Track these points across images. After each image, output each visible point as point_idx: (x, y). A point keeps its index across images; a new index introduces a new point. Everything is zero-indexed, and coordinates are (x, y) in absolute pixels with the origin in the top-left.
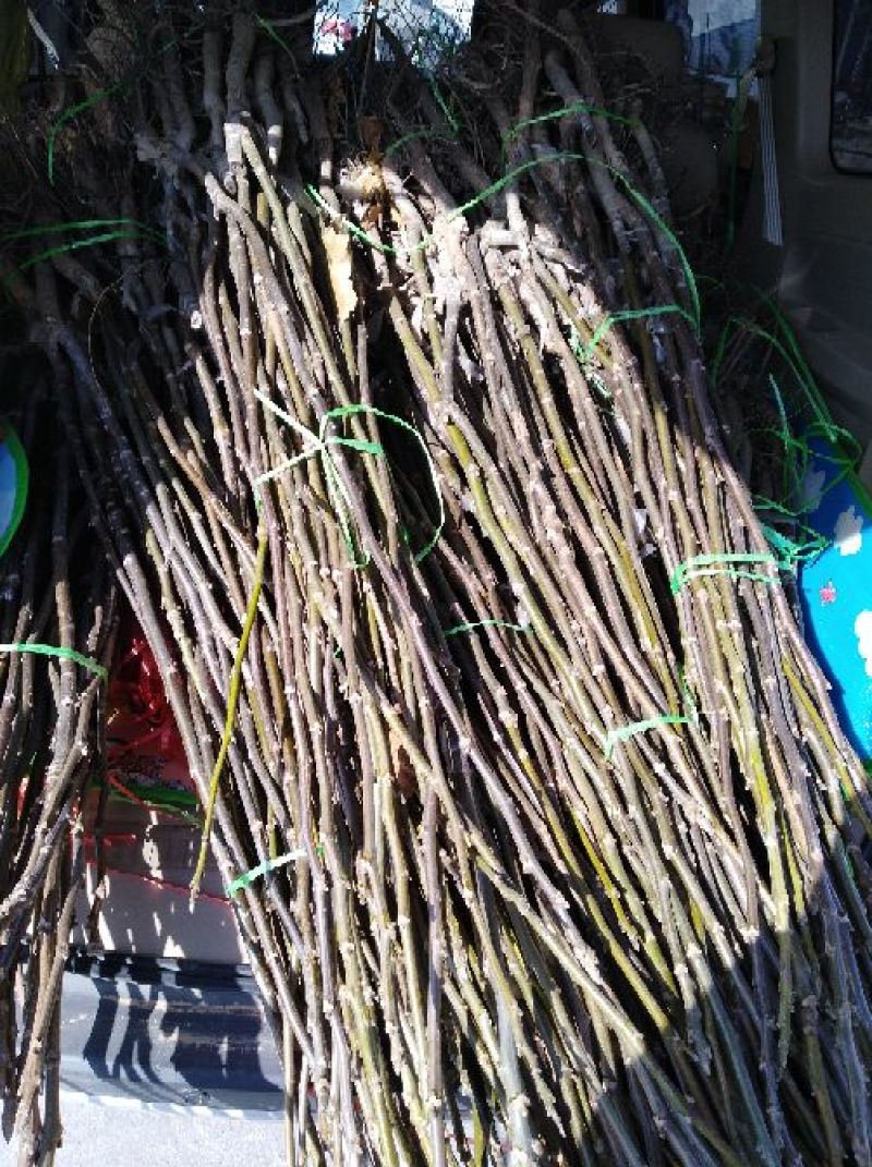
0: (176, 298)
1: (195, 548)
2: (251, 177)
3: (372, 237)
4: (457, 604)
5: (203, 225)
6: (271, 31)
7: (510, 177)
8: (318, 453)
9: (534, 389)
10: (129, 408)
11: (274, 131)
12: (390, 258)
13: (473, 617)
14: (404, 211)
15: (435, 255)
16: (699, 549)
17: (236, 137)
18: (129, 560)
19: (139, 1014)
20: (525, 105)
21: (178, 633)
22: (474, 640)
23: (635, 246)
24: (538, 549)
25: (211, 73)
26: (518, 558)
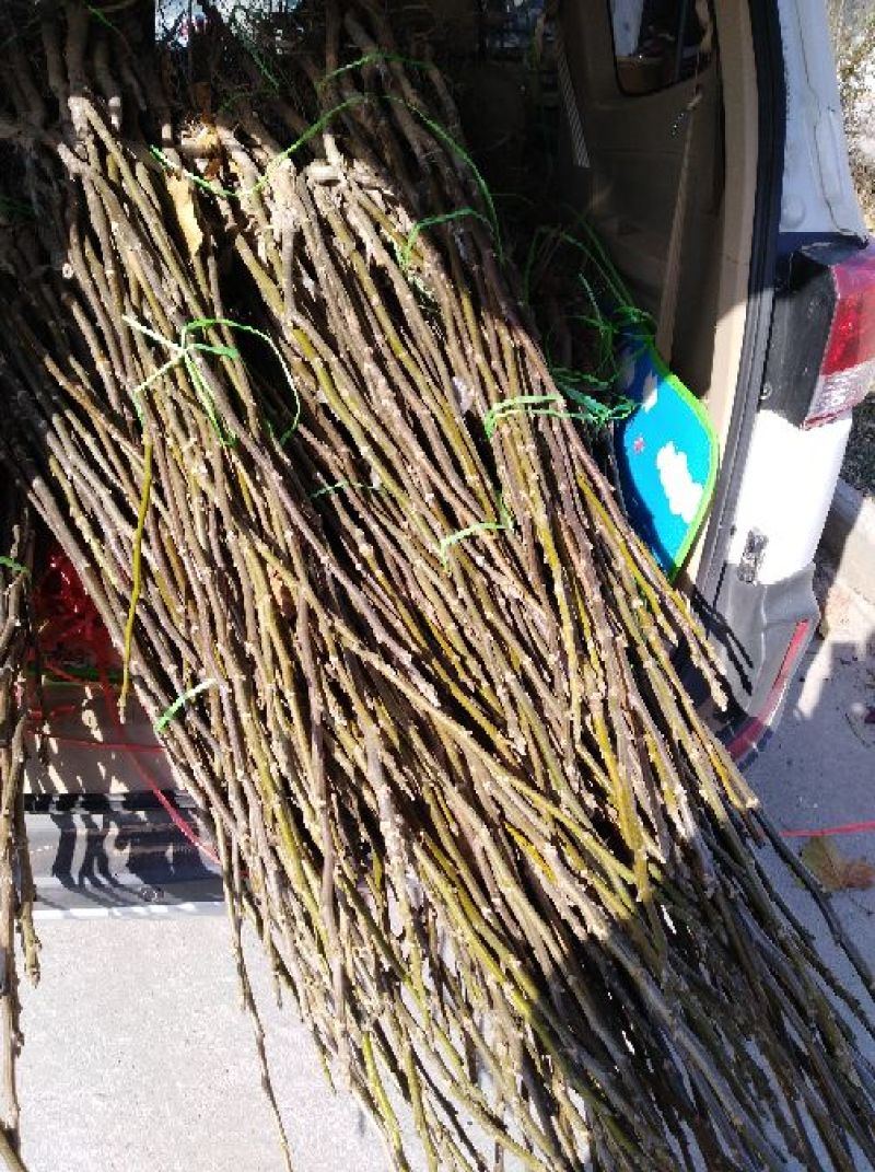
0: (48, 257)
1: (94, 465)
2: (99, 143)
3: (215, 186)
4: (318, 474)
5: (63, 191)
6: (102, 17)
7: (325, 118)
8: (183, 359)
9: (366, 295)
10: (19, 355)
11: (114, 102)
12: (234, 203)
13: (332, 481)
14: (240, 161)
15: (271, 197)
16: (502, 397)
17: (80, 109)
18: (37, 483)
19: (95, 841)
20: (331, 58)
21: (88, 536)
22: (334, 498)
23: (435, 169)
24: (378, 420)
25: (52, 58)
26: (363, 429)
